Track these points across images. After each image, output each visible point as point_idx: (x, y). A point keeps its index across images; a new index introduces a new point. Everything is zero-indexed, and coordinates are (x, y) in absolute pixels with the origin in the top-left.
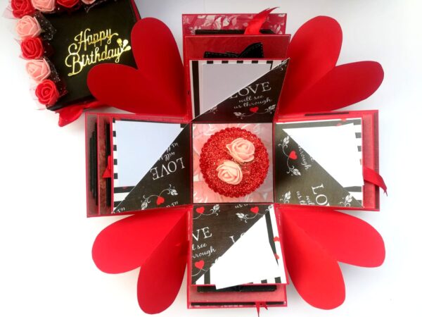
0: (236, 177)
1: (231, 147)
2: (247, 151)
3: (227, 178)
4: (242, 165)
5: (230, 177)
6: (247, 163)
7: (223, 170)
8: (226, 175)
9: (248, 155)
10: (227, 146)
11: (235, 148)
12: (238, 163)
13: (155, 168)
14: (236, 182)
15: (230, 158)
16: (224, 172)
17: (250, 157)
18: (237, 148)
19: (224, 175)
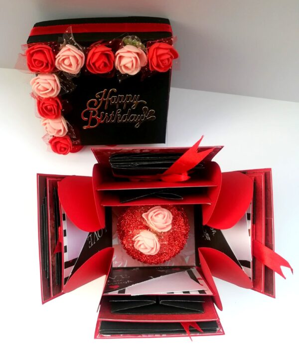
0: (152, 249)
1: (147, 216)
2: (164, 221)
3: (143, 249)
4: (159, 235)
5: (146, 248)
6: (164, 233)
7: (139, 241)
8: (142, 247)
9: (165, 225)
10: (144, 215)
11: (151, 217)
12: (155, 233)
13: (90, 235)
14: (153, 253)
15: (147, 228)
16: (140, 243)
17: (167, 226)
18: (154, 217)
19: (140, 246)
